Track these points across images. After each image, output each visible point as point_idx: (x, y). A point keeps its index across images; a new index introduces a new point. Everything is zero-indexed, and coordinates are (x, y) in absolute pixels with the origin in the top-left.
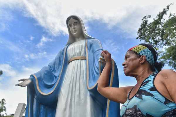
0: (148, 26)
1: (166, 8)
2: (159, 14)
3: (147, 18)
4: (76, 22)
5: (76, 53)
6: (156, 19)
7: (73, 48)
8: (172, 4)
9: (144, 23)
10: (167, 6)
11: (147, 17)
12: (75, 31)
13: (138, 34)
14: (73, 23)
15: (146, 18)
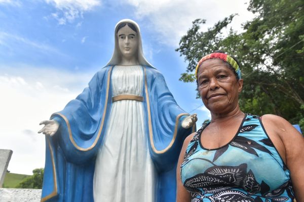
0: (197, 36)
1: (229, 18)
2: (217, 23)
3: (200, 23)
4: (133, 35)
5: (128, 88)
6: (210, 30)
7: (124, 78)
8: (237, 14)
9: (194, 30)
10: (231, 15)
11: (200, 21)
12: (128, 49)
13: (180, 44)
14: (127, 34)
15: (198, 23)
